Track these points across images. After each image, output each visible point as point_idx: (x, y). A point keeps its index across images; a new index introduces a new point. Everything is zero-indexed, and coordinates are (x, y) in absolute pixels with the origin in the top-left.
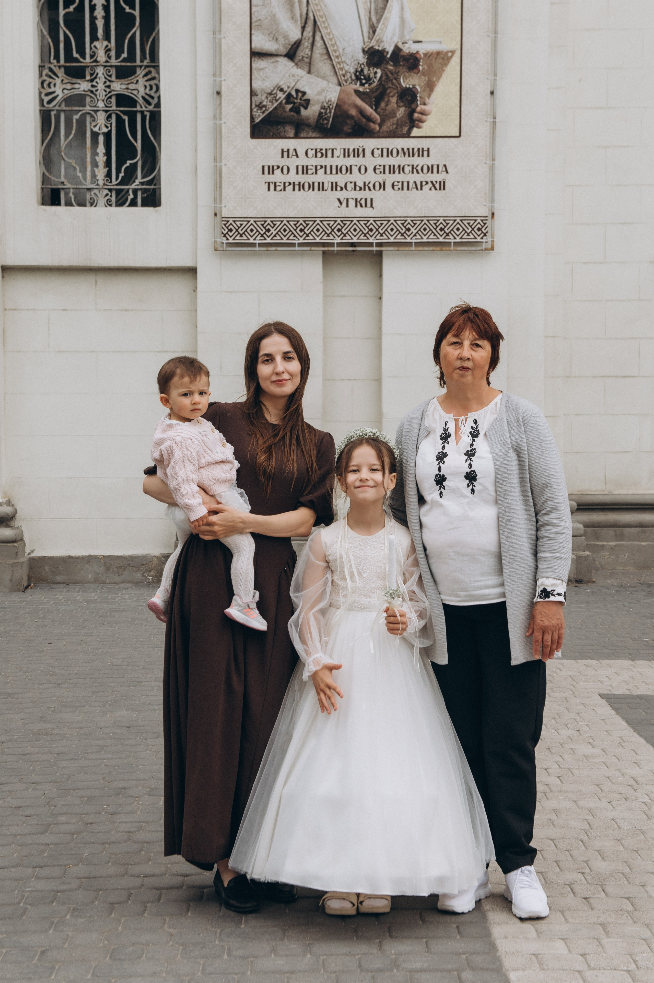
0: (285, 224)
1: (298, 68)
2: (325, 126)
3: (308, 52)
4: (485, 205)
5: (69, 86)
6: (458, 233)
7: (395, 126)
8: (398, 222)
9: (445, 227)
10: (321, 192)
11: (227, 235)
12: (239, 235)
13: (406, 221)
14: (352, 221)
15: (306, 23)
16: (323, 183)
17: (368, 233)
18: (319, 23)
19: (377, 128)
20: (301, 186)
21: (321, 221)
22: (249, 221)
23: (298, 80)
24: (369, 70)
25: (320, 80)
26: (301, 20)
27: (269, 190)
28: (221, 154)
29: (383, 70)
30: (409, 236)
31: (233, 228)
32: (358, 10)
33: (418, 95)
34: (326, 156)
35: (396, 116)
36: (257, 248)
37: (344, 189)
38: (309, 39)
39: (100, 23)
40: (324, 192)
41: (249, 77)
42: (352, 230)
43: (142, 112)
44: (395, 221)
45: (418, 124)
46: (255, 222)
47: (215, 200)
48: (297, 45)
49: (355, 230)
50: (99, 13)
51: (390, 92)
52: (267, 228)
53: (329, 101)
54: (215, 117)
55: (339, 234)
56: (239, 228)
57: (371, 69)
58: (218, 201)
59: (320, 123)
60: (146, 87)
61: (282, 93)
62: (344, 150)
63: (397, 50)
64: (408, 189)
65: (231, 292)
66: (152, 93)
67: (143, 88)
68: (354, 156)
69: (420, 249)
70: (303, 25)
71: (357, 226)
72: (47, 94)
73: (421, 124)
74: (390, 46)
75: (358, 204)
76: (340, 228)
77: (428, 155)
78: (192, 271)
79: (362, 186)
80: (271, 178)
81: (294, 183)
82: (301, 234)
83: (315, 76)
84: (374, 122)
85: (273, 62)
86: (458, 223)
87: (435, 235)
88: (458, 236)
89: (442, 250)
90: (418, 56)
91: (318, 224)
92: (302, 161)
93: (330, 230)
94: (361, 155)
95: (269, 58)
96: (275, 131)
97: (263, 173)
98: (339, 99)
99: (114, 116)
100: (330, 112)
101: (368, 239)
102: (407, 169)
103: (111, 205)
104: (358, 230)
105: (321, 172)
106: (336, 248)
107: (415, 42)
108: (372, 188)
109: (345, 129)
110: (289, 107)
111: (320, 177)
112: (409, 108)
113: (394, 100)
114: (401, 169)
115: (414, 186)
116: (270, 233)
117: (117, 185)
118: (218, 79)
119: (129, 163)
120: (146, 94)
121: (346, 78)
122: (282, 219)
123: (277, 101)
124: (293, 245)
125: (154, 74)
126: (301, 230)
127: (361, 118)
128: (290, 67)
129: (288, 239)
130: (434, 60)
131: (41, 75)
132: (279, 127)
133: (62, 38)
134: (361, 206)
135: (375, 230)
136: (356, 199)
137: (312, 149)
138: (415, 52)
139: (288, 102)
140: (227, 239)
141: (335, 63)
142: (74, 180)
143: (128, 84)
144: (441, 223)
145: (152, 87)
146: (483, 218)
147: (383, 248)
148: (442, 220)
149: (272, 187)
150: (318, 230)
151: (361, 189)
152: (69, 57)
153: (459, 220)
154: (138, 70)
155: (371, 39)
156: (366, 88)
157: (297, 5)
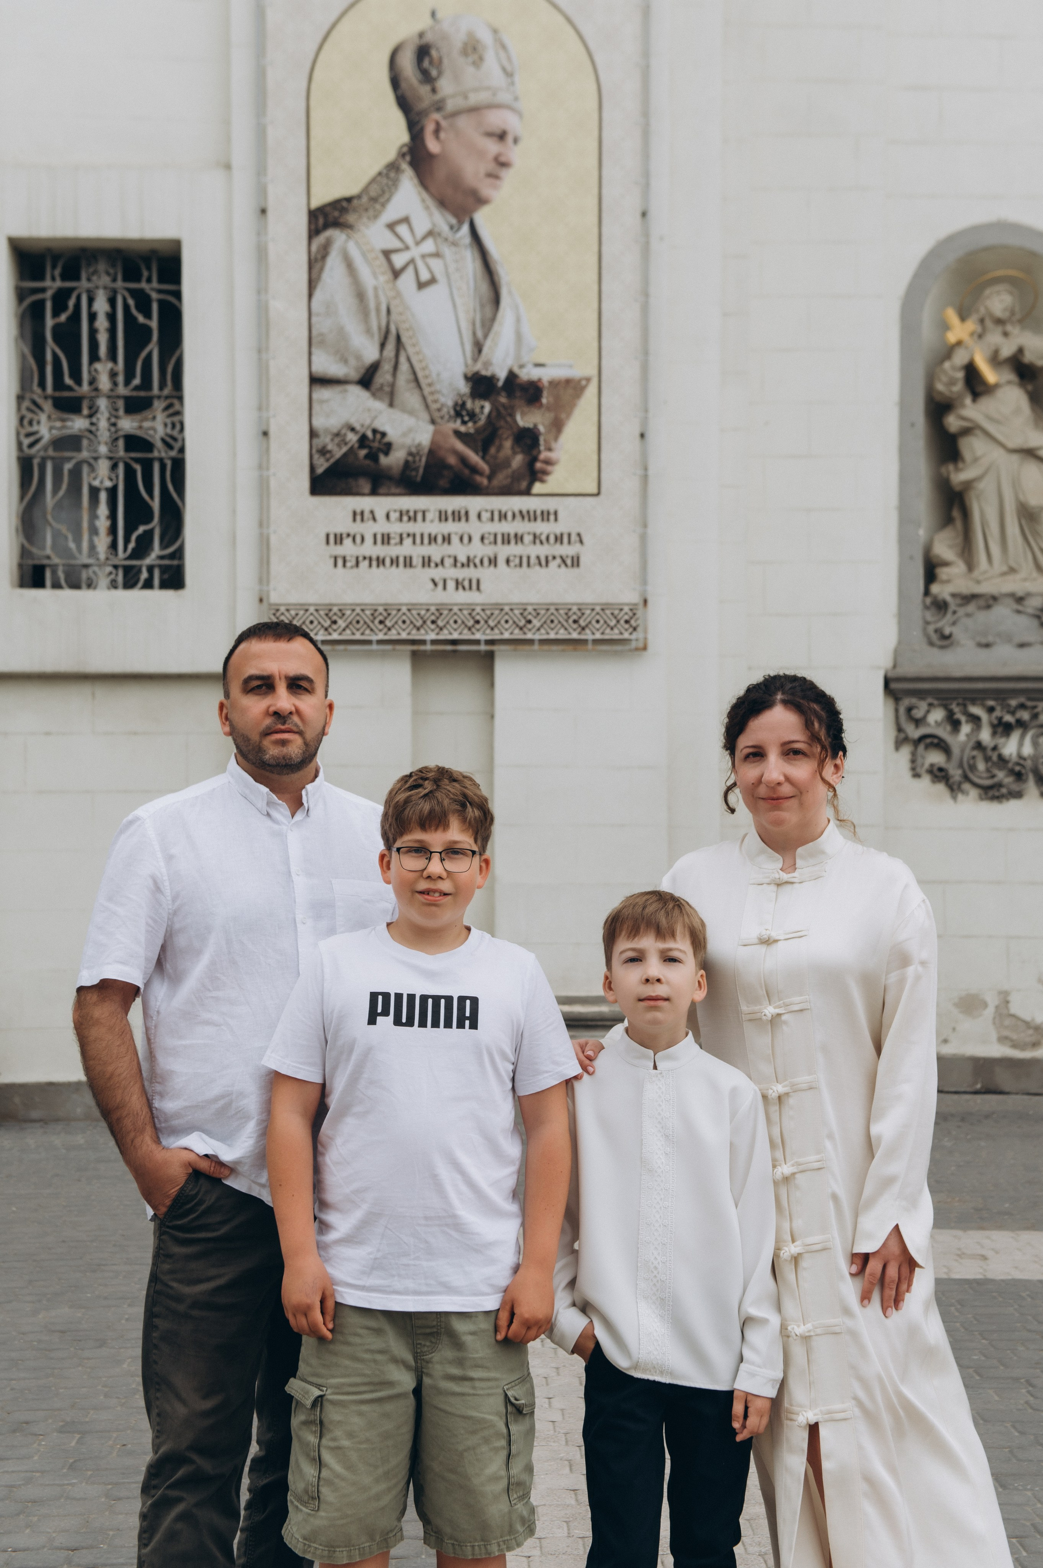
0: (358, 614)
1: (375, 399)
2: (414, 478)
3: (389, 377)
4: (635, 589)
5: (58, 424)
6: (598, 627)
7: (509, 480)
8: (515, 611)
9: (580, 618)
10: (409, 571)
13: (525, 609)
14: (451, 610)
15: (386, 338)
16: (411, 558)
17: (473, 626)
18: (404, 339)
19: (485, 482)
20: (381, 562)
21: (409, 610)
22: (307, 610)
23: (376, 416)
24: (473, 403)
25: (405, 417)
26: (379, 334)
27: (335, 565)
28: (268, 518)
30: (530, 631)
32: (457, 320)
33: (541, 438)
34: (415, 520)
35: (511, 467)
37: (440, 567)
38: (390, 361)
39: (103, 338)
40: (412, 569)
41: (307, 411)
42: (452, 622)
43: (161, 460)
44: (511, 610)
45: (541, 477)
46: (316, 610)
47: (261, 581)
48: (374, 368)
49: (456, 622)
50: (102, 323)
51: (503, 434)
52: (333, 619)
53: (419, 445)
54: (260, 467)
55: (433, 626)
57: (476, 401)
58: (265, 580)
59: (407, 475)
60: (166, 425)
61: (353, 433)
62: (440, 512)
63: (512, 377)
64: (529, 565)
66: (175, 433)
67: (162, 427)
68: (454, 520)
69: (546, 647)
70: (381, 341)
71: (459, 616)
72: (28, 435)
73: (545, 477)
74: (502, 371)
75: (460, 587)
76: (435, 619)
77: (556, 520)
79: (464, 560)
80: (339, 550)
81: (370, 559)
82: (381, 627)
83: (399, 410)
84: (481, 474)
85: (341, 392)
86: (598, 613)
87: (566, 629)
88: (598, 630)
89: (575, 650)
90: (540, 384)
91: (404, 613)
92: (381, 527)
93: (421, 622)
94: (463, 519)
95: (335, 386)
96: (343, 485)
97: (328, 542)
98: (433, 442)
99: (121, 465)
100: (420, 460)
101: (474, 634)
102: (528, 539)
103: (116, 588)
104: (459, 622)
105: (408, 542)
106: (429, 647)
107: (538, 365)
108: (478, 564)
109: (441, 482)
110: (363, 453)
111: (406, 548)
113: (508, 444)
114: (519, 538)
115: (537, 562)
116: (338, 626)
117: (125, 559)
118: (264, 415)
119: (142, 528)
120: (167, 435)
121: (441, 414)
122: (353, 607)
123: (346, 444)
124: (369, 642)
125: (177, 407)
126: (381, 622)
127: (463, 468)
128: (365, 398)
129: (363, 634)
130: (562, 390)
131: (19, 409)
132: (350, 480)
133: (49, 357)
134: (464, 588)
135: (482, 622)
136: (457, 580)
137: (395, 511)
138: (536, 379)
139: (361, 446)
141: (426, 394)
142: (66, 553)
143: (142, 421)
144: (575, 613)
145: (173, 426)
146: (631, 607)
147: (495, 648)
148: (575, 609)
149: (340, 562)
150: (404, 622)
151: (463, 565)
152: (59, 383)
153: (598, 609)
154: (156, 401)
155: (475, 360)
156: (470, 427)
157: (373, 314)
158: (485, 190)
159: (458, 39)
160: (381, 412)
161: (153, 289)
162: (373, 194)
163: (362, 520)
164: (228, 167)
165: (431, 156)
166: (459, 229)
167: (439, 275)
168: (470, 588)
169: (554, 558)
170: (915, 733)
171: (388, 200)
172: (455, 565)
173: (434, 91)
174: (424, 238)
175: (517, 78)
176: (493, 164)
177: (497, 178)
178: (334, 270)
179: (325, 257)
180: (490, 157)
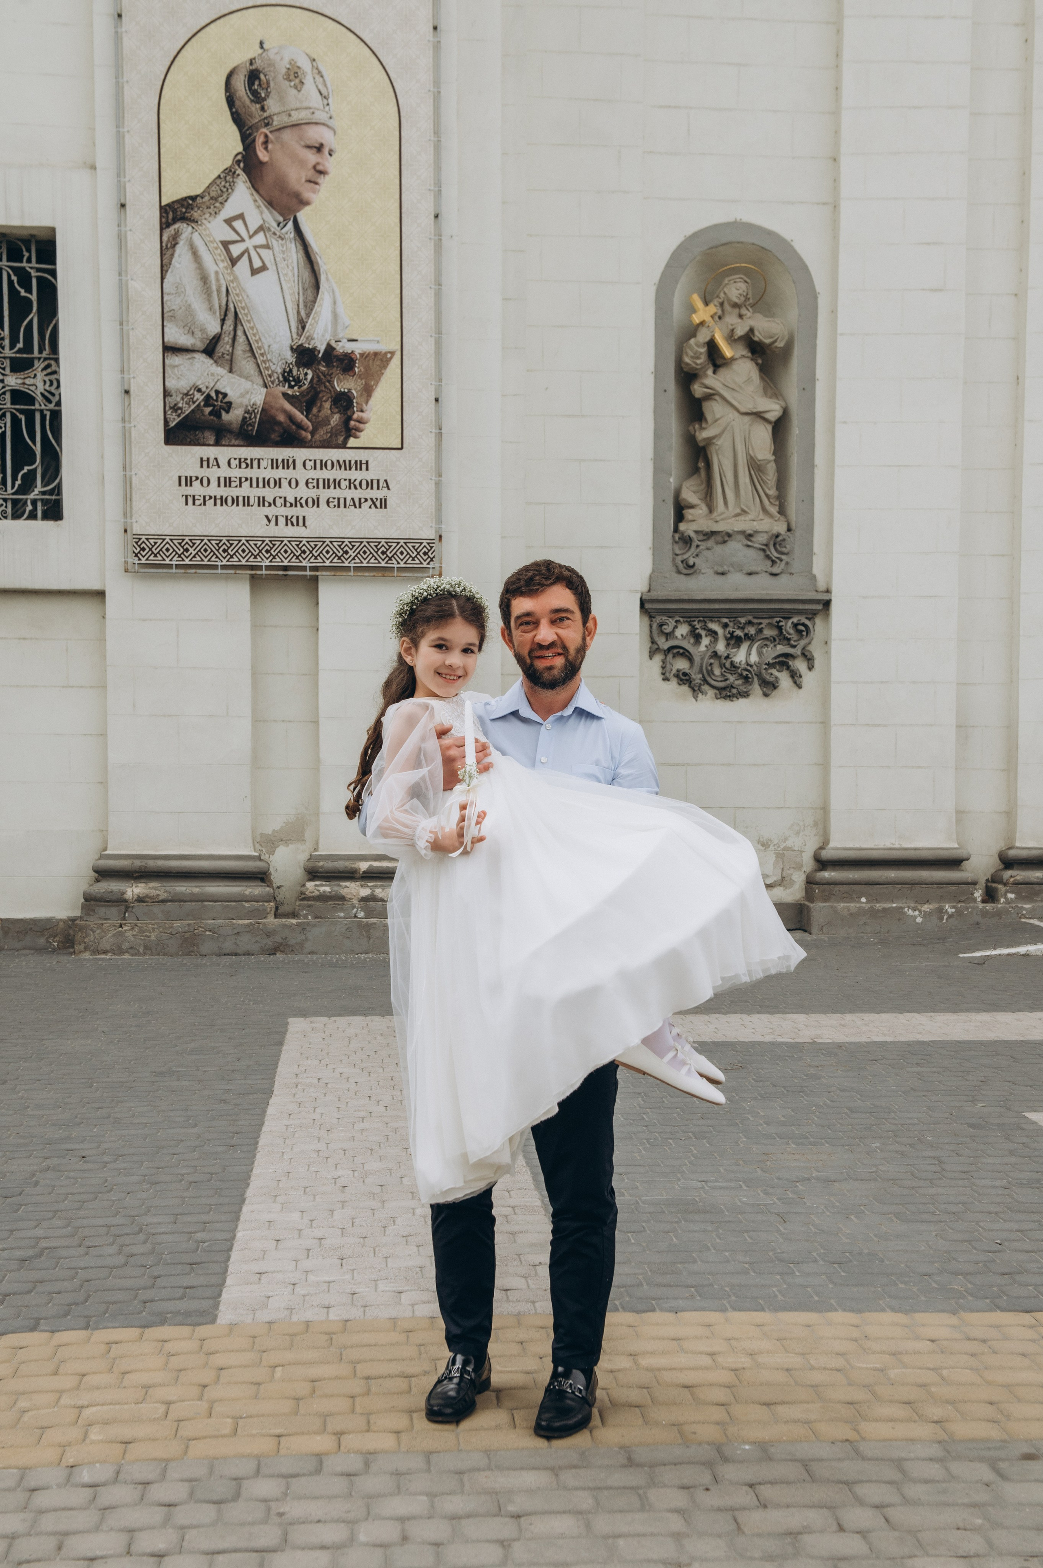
0: (206, 544)
1: (217, 366)
2: (250, 432)
3: (228, 348)
4: (431, 527)
6: (402, 557)
7: (329, 435)
8: (334, 543)
9: (387, 550)
10: (246, 508)
11: (139, 555)
12: (153, 555)
13: (343, 542)
14: (282, 541)
15: (226, 315)
16: (248, 497)
17: (300, 555)
18: (240, 316)
19: (309, 437)
20: (224, 501)
21: (247, 541)
22: (164, 540)
23: (218, 380)
24: (298, 370)
25: (243, 380)
26: (220, 312)
27: (187, 504)
28: (131, 462)
30: (347, 560)
31: (146, 547)
32: (285, 303)
33: (354, 401)
34: (252, 467)
35: (330, 424)
36: (174, 570)
38: (229, 334)
40: (250, 507)
41: (162, 375)
42: (282, 551)
43: (42, 412)
44: (331, 542)
45: (355, 433)
46: (171, 540)
47: (125, 514)
48: (216, 340)
49: (286, 552)
51: (323, 396)
52: (185, 547)
53: (254, 404)
54: (123, 420)
55: (267, 556)
56: (153, 546)
57: (301, 369)
58: (129, 515)
59: (244, 429)
60: (44, 382)
61: (200, 394)
62: (272, 460)
63: (330, 349)
64: (345, 507)
65: (144, 620)
66: (53, 389)
67: (43, 384)
68: (283, 468)
69: (359, 574)
70: (222, 317)
71: (288, 547)
73: (358, 434)
74: (322, 345)
75: (289, 522)
76: (269, 549)
77: (367, 469)
78: (100, 595)
79: (293, 502)
80: (189, 491)
81: (215, 497)
82: (224, 555)
83: (237, 375)
84: (305, 430)
85: (189, 359)
86: (402, 546)
87: (376, 559)
88: (402, 560)
89: (383, 575)
90: (353, 357)
91: (243, 544)
92: (224, 472)
93: (258, 551)
94: (292, 467)
95: (184, 354)
96: (192, 437)
97: (180, 485)
98: (265, 403)
99: (8, 415)
100: (255, 417)
101: (301, 562)
102: (344, 484)
103: (6, 518)
104: (289, 551)
105: (246, 485)
106: (264, 572)
108: (304, 504)
109: (273, 436)
110: (208, 410)
111: (245, 490)
112: (344, 414)
113: (327, 405)
114: (337, 484)
115: (352, 503)
116: (189, 553)
117: (13, 494)
118: (126, 376)
119: (26, 469)
120: (46, 390)
121: (272, 379)
122: (202, 538)
123: (194, 403)
124: (215, 567)
125: (54, 367)
126: (224, 551)
127: (291, 425)
128: (209, 365)
129: (209, 560)
130: (371, 361)
132: (197, 432)
134: (292, 524)
135: (308, 552)
136: (287, 517)
137: (235, 459)
138: (350, 352)
139: (207, 405)
140: (140, 559)
141: (259, 362)
143: (25, 378)
144: (383, 546)
145: (51, 384)
146: (428, 541)
147: (317, 573)
148: (383, 542)
149: (190, 501)
150: (243, 551)
151: (291, 505)
153: (402, 542)
154: (36, 362)
155: (300, 335)
156: (296, 391)
157: (215, 294)
158: (307, 195)
159: (282, 67)
160: (222, 377)
161: (31, 268)
162: (213, 194)
163: (208, 467)
164: (93, 167)
165: (262, 163)
166: (285, 226)
167: (268, 265)
168: (298, 525)
169: (366, 500)
170: (664, 644)
171: (226, 201)
172: (285, 506)
173: (263, 109)
174: (256, 232)
175: (330, 101)
176: (312, 171)
177: (316, 183)
178: (182, 258)
179: (174, 246)
180: (310, 165)
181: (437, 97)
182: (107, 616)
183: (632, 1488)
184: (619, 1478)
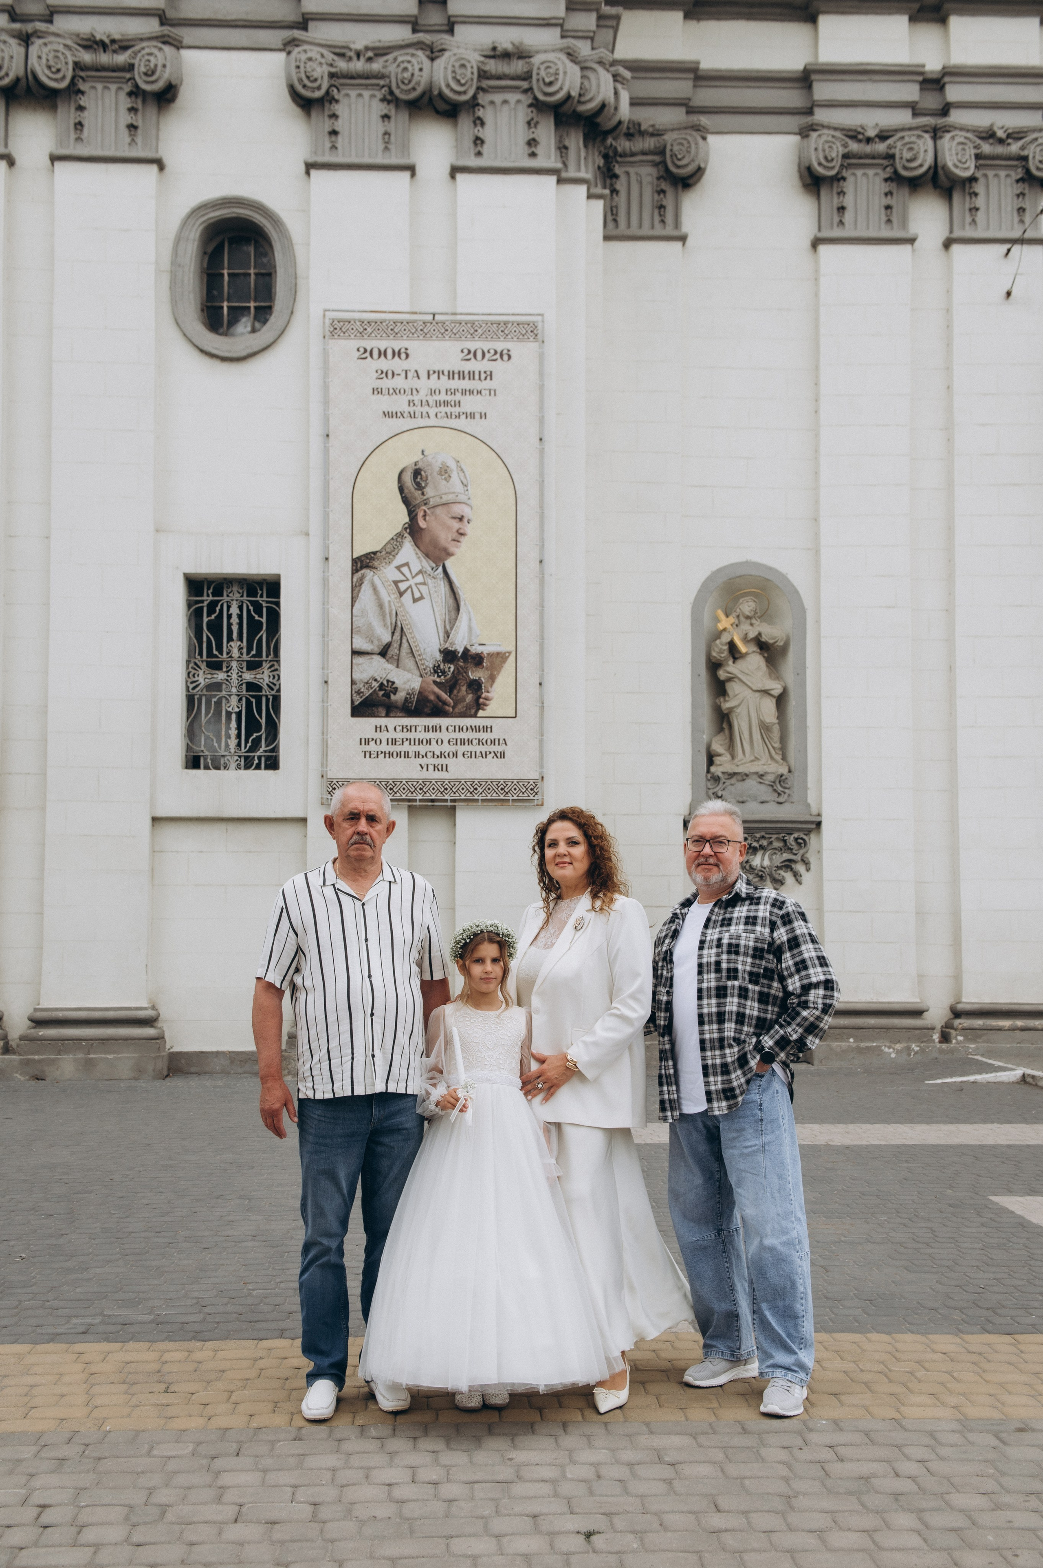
1: (388, 663)
2: (410, 708)
3: (396, 651)
4: (536, 770)
5: (209, 676)
6: (515, 792)
7: (464, 709)
8: (467, 783)
9: (505, 787)
10: (406, 759)
13: (474, 782)
14: (431, 782)
15: (395, 629)
16: (408, 752)
17: (444, 791)
18: (405, 629)
19: (451, 710)
20: (391, 755)
21: (406, 782)
23: (389, 673)
24: (444, 665)
25: (406, 673)
26: (391, 628)
27: (365, 757)
28: (327, 729)
29: (455, 666)
30: (476, 794)
32: (436, 620)
34: (411, 731)
35: (465, 701)
37: (425, 758)
38: (397, 642)
39: (235, 628)
40: (409, 759)
41: (350, 670)
42: (431, 789)
43: (266, 696)
44: (465, 782)
45: (483, 707)
47: (322, 764)
48: (388, 646)
49: (433, 789)
50: (235, 620)
51: (461, 683)
53: (413, 689)
54: (323, 701)
55: (420, 791)
57: (446, 665)
58: (325, 765)
59: (406, 706)
60: (269, 676)
61: (376, 682)
62: (425, 727)
63: (466, 650)
64: (475, 757)
66: (274, 681)
68: (433, 731)
69: (485, 803)
70: (392, 631)
71: (435, 786)
72: (192, 683)
73: (485, 707)
74: (461, 648)
75: (436, 768)
76: (422, 787)
77: (491, 732)
78: (304, 820)
79: (439, 754)
80: (367, 748)
81: (385, 752)
83: (402, 669)
84: (448, 706)
85: (369, 659)
86: (515, 784)
87: (497, 793)
88: (515, 794)
89: (502, 805)
90: (482, 655)
91: (404, 784)
92: (392, 735)
93: (414, 789)
94: (438, 731)
95: (366, 656)
96: (370, 712)
97: (361, 743)
98: (420, 688)
99: (244, 699)
100: (414, 697)
101: (444, 796)
102: (475, 742)
103: (240, 769)
104: (436, 789)
105: (406, 743)
106: (418, 803)
108: (447, 756)
109: (426, 710)
110: (381, 693)
111: (406, 747)
113: (464, 688)
114: (470, 742)
115: (480, 755)
117: (245, 752)
118: (326, 672)
119: (255, 735)
120: (270, 682)
121: (426, 671)
123: (372, 688)
125: (276, 666)
127: (439, 702)
128: (383, 662)
130: (494, 658)
131: (188, 668)
132: (373, 708)
133: (204, 638)
134: (438, 770)
135: (449, 789)
136: (434, 765)
137: (399, 726)
139: (381, 689)
141: (417, 660)
142: (212, 749)
143: (256, 674)
144: (501, 785)
145: (274, 677)
146: (534, 781)
147: (456, 803)
148: (502, 782)
149: (368, 754)
150: (404, 790)
151: (438, 757)
152: (210, 654)
153: (515, 782)
154: (264, 663)
155: (446, 642)
156: (442, 679)
157: (388, 616)
158: (452, 548)
159: (437, 466)
160: (392, 670)
161: (264, 601)
162: (388, 550)
163: (381, 731)
164: (307, 534)
165: (422, 529)
166: (436, 569)
167: (425, 596)
168: (442, 770)
169: (490, 753)
171: (397, 554)
172: (433, 757)
173: (423, 494)
174: (417, 574)
175: (469, 488)
176: (456, 534)
177: (458, 541)
178: (366, 592)
179: (361, 585)
180: (454, 530)
181: (542, 485)
182: (308, 836)
183: (748, 1448)
184: (738, 1441)
